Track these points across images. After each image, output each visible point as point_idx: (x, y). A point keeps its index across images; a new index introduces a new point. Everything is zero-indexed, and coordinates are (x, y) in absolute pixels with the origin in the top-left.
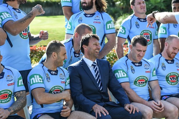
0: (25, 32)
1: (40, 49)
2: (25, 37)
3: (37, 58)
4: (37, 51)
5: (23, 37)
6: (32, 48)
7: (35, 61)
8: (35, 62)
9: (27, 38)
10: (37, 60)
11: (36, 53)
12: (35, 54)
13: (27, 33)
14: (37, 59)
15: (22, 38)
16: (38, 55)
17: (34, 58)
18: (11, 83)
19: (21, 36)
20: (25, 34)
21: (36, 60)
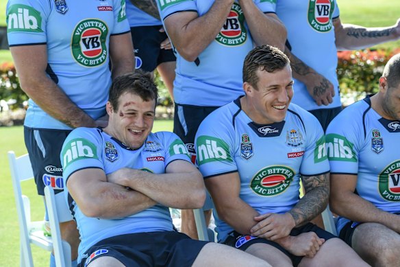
0: (325, 14)
1: (362, 57)
2: (322, 28)
3: (353, 79)
4: (354, 62)
5: (316, 26)
6: (341, 55)
7: (349, 86)
8: (349, 90)
9: (328, 30)
10: (354, 85)
11: (351, 67)
12: (347, 68)
13: (328, 16)
14: (353, 82)
15: (316, 29)
16: (355, 71)
17: (346, 80)
18: (296, 151)
19: (313, 26)
20: (325, 20)
21: (351, 86)
